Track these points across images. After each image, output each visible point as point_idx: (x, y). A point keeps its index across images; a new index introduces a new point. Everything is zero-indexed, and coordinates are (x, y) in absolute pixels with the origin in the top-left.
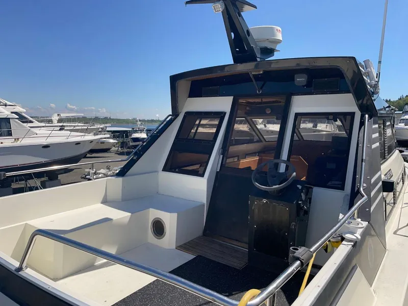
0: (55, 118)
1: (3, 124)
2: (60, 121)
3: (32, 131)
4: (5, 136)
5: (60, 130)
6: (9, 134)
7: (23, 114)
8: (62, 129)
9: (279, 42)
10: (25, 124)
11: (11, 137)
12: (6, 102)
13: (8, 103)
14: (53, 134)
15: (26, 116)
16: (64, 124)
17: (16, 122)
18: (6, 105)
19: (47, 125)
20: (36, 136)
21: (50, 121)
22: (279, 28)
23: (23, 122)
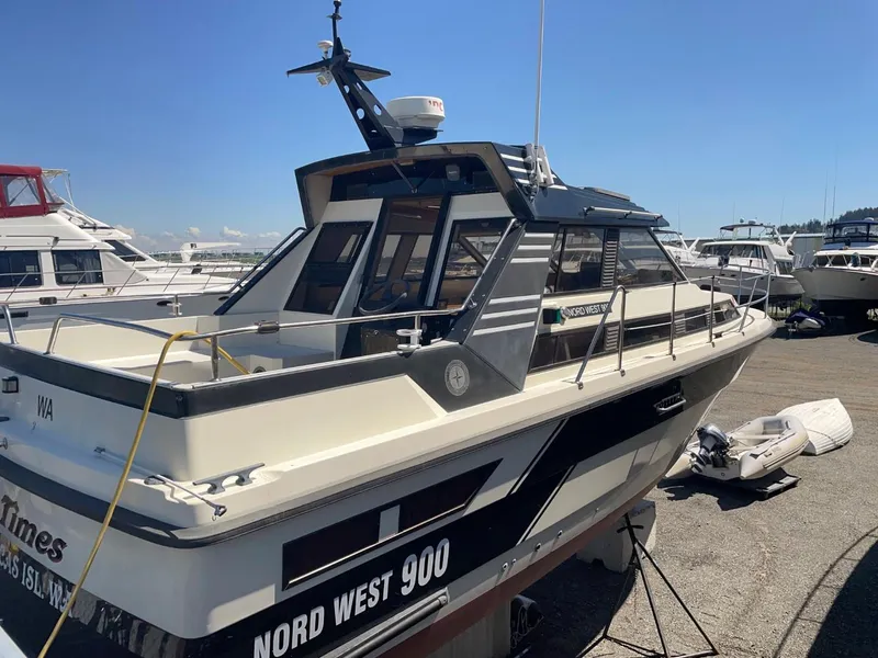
0: (187, 252)
1: (88, 261)
2: (194, 257)
3: (139, 275)
4: (90, 283)
5: (193, 273)
6: (99, 279)
7: (127, 245)
8: (196, 270)
9: (438, 119)
10: (129, 264)
11: (101, 285)
12: (96, 222)
13: (100, 224)
14: (177, 279)
15: (133, 248)
16: (202, 264)
17: (110, 257)
18: (95, 228)
19: (170, 264)
20: (145, 283)
21: (177, 258)
22: (439, 100)
23: (126, 259)
